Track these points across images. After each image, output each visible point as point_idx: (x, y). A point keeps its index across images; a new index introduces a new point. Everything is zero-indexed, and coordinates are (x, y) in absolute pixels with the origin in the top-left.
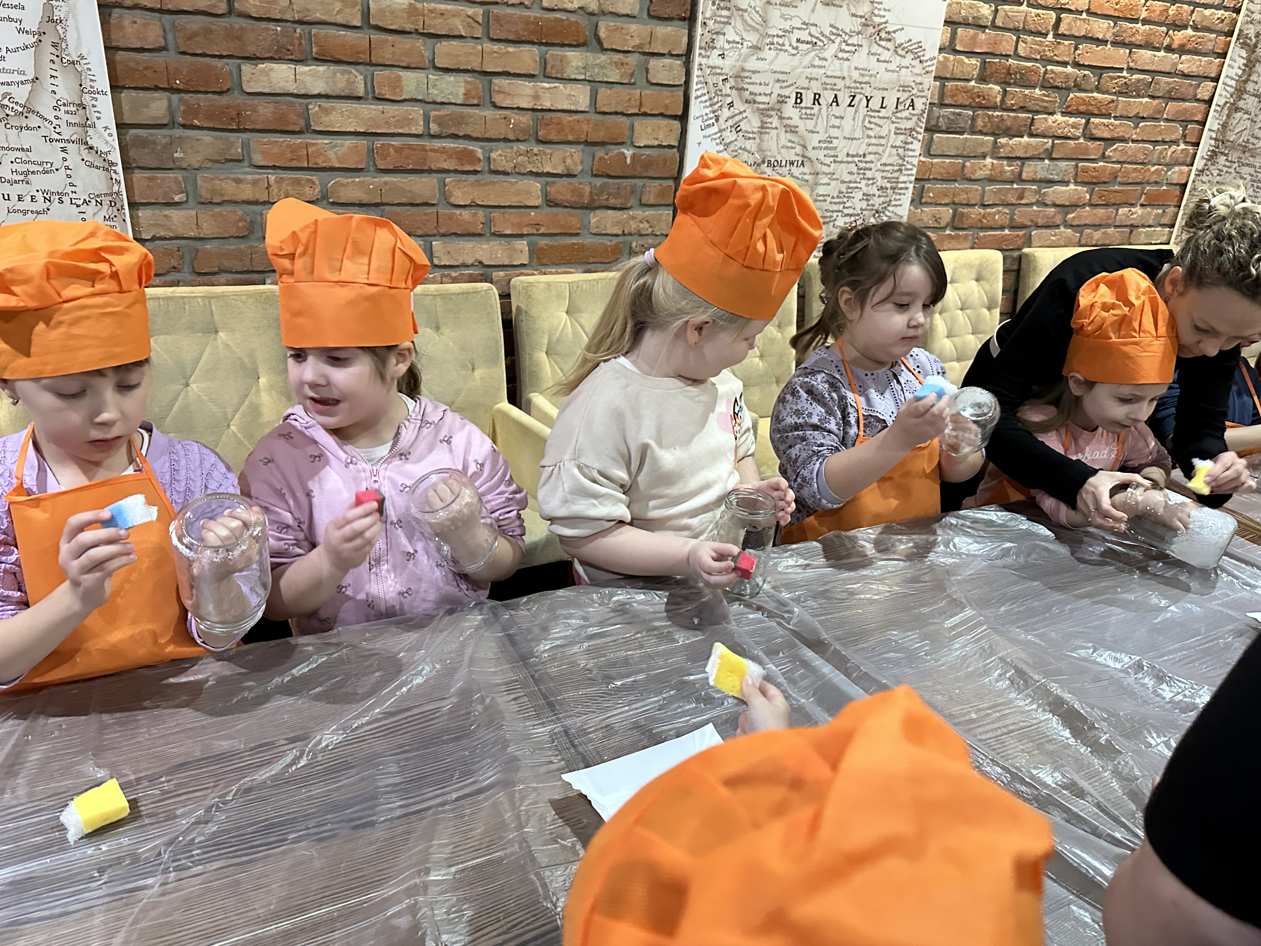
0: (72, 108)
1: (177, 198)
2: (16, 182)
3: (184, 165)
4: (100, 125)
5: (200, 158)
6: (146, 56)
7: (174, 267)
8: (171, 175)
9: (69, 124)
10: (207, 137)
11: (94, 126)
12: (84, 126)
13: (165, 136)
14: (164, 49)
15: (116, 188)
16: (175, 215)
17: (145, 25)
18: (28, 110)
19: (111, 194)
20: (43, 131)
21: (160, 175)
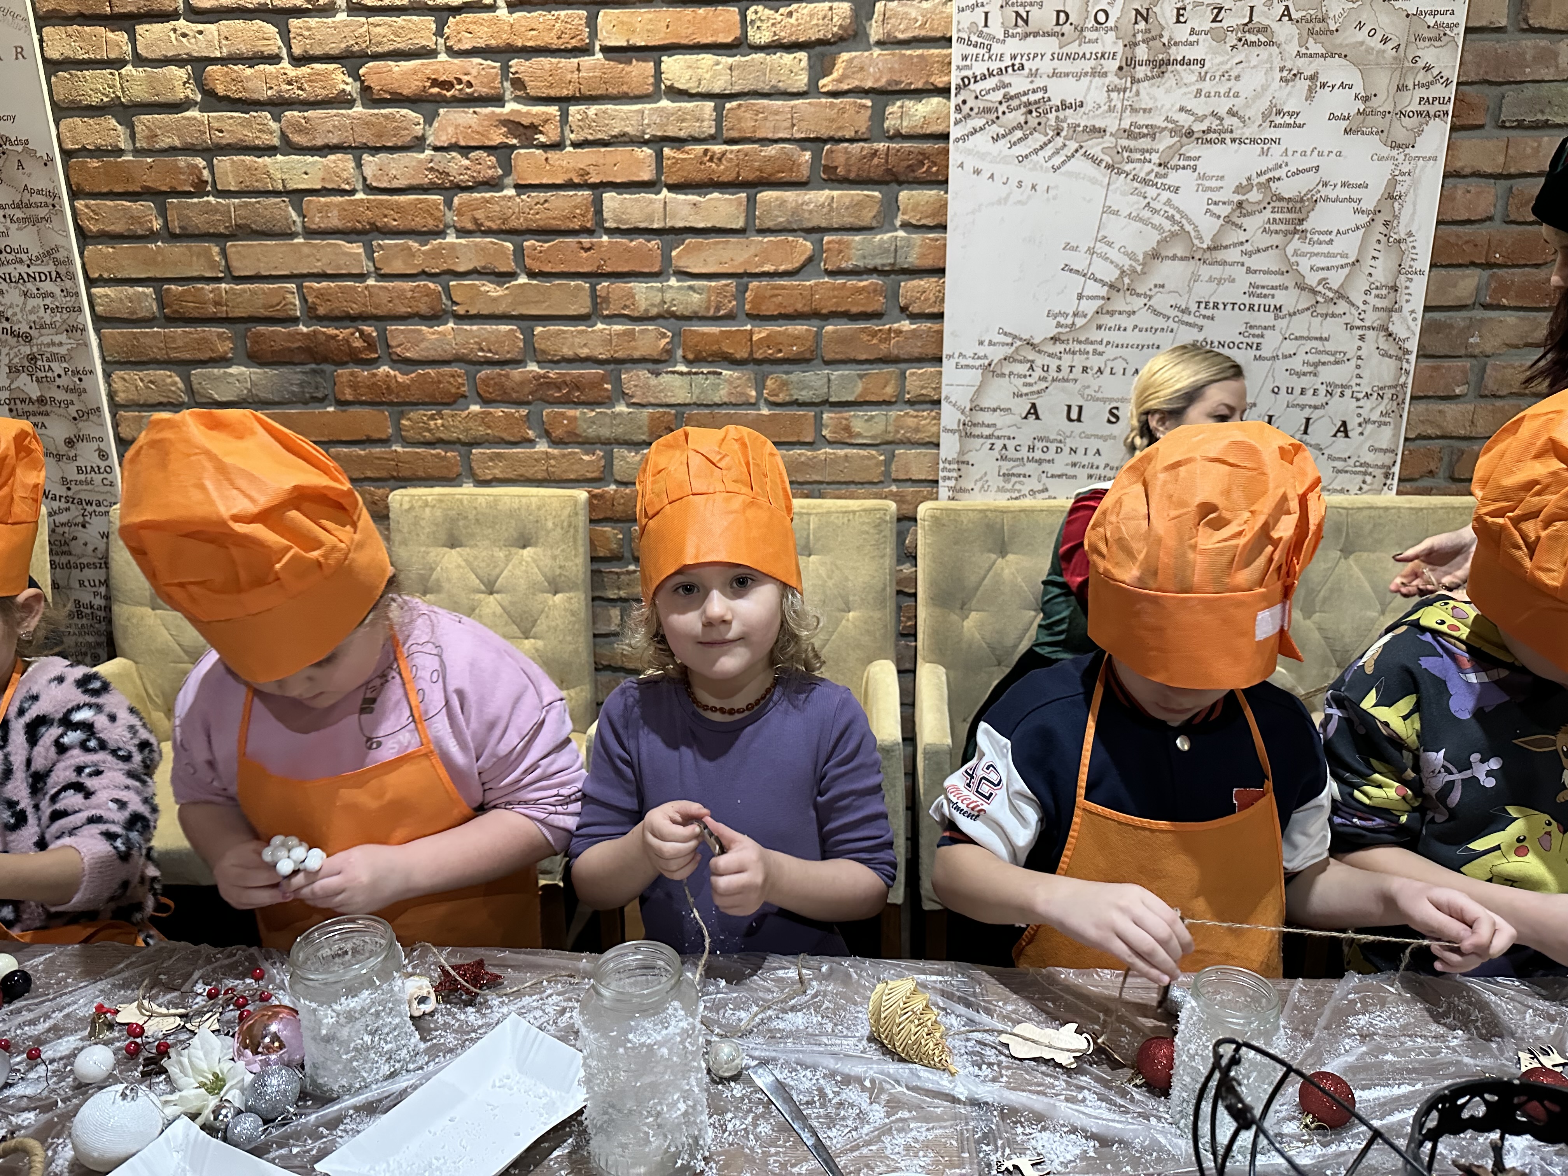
0: (1384, 292)
1: (1458, 391)
2: (1304, 374)
3: (1477, 351)
4: (1407, 308)
5: (1497, 342)
6: (1468, 229)
7: (1431, 472)
8: (1459, 363)
9: (1376, 309)
10: (1511, 318)
11: (1400, 309)
12: (1390, 310)
13: (1464, 319)
14: (1490, 219)
15: (1402, 380)
16: (1451, 409)
17: (1478, 194)
18: (1340, 295)
19: (1395, 387)
20: (1347, 319)
21: (1447, 363)
